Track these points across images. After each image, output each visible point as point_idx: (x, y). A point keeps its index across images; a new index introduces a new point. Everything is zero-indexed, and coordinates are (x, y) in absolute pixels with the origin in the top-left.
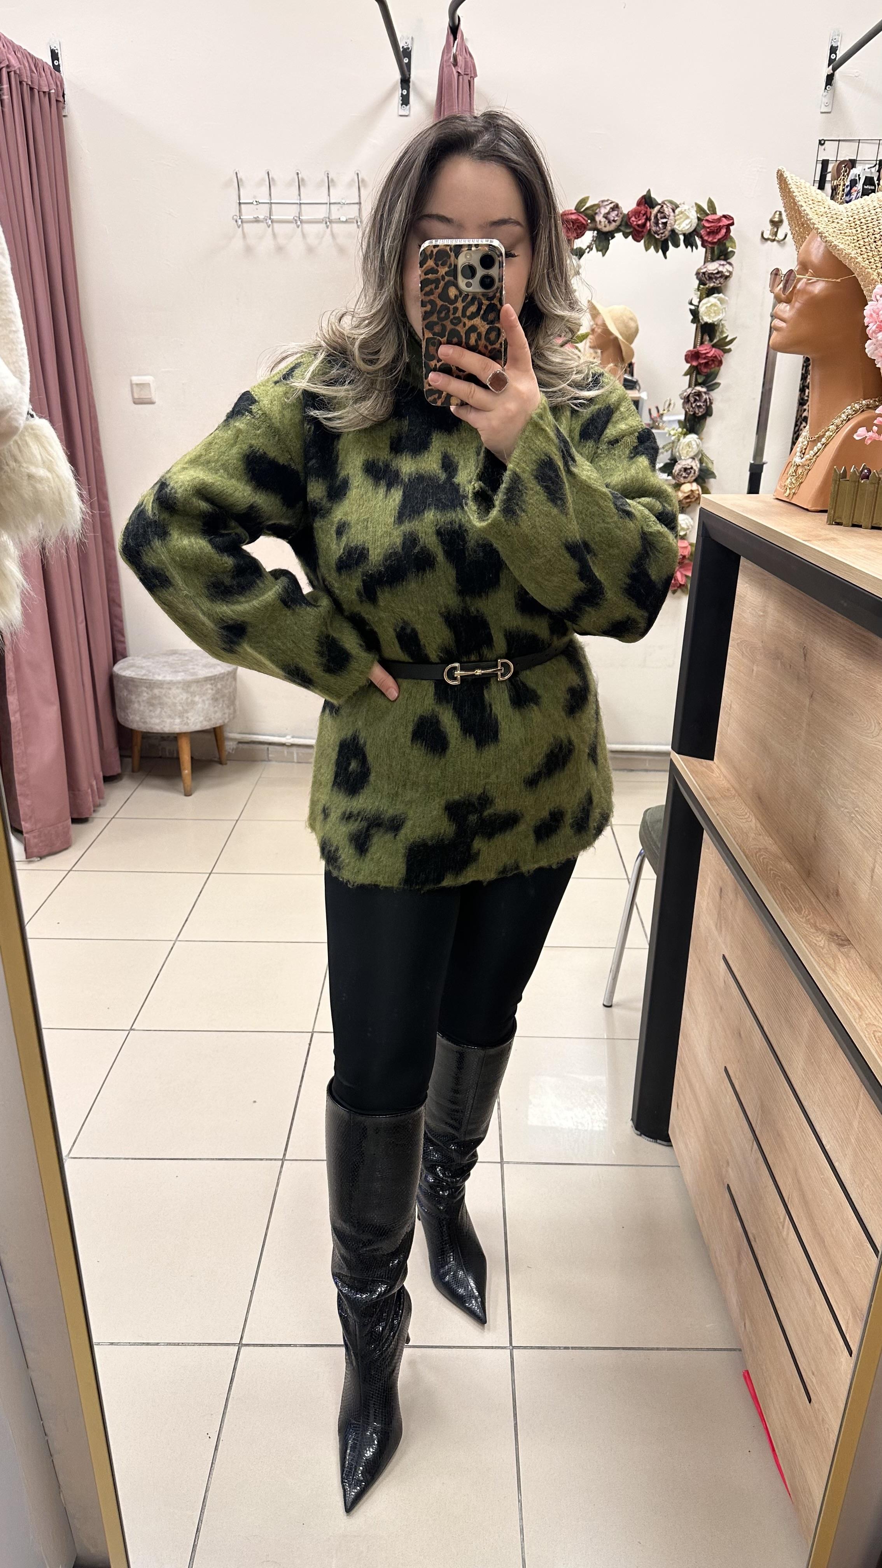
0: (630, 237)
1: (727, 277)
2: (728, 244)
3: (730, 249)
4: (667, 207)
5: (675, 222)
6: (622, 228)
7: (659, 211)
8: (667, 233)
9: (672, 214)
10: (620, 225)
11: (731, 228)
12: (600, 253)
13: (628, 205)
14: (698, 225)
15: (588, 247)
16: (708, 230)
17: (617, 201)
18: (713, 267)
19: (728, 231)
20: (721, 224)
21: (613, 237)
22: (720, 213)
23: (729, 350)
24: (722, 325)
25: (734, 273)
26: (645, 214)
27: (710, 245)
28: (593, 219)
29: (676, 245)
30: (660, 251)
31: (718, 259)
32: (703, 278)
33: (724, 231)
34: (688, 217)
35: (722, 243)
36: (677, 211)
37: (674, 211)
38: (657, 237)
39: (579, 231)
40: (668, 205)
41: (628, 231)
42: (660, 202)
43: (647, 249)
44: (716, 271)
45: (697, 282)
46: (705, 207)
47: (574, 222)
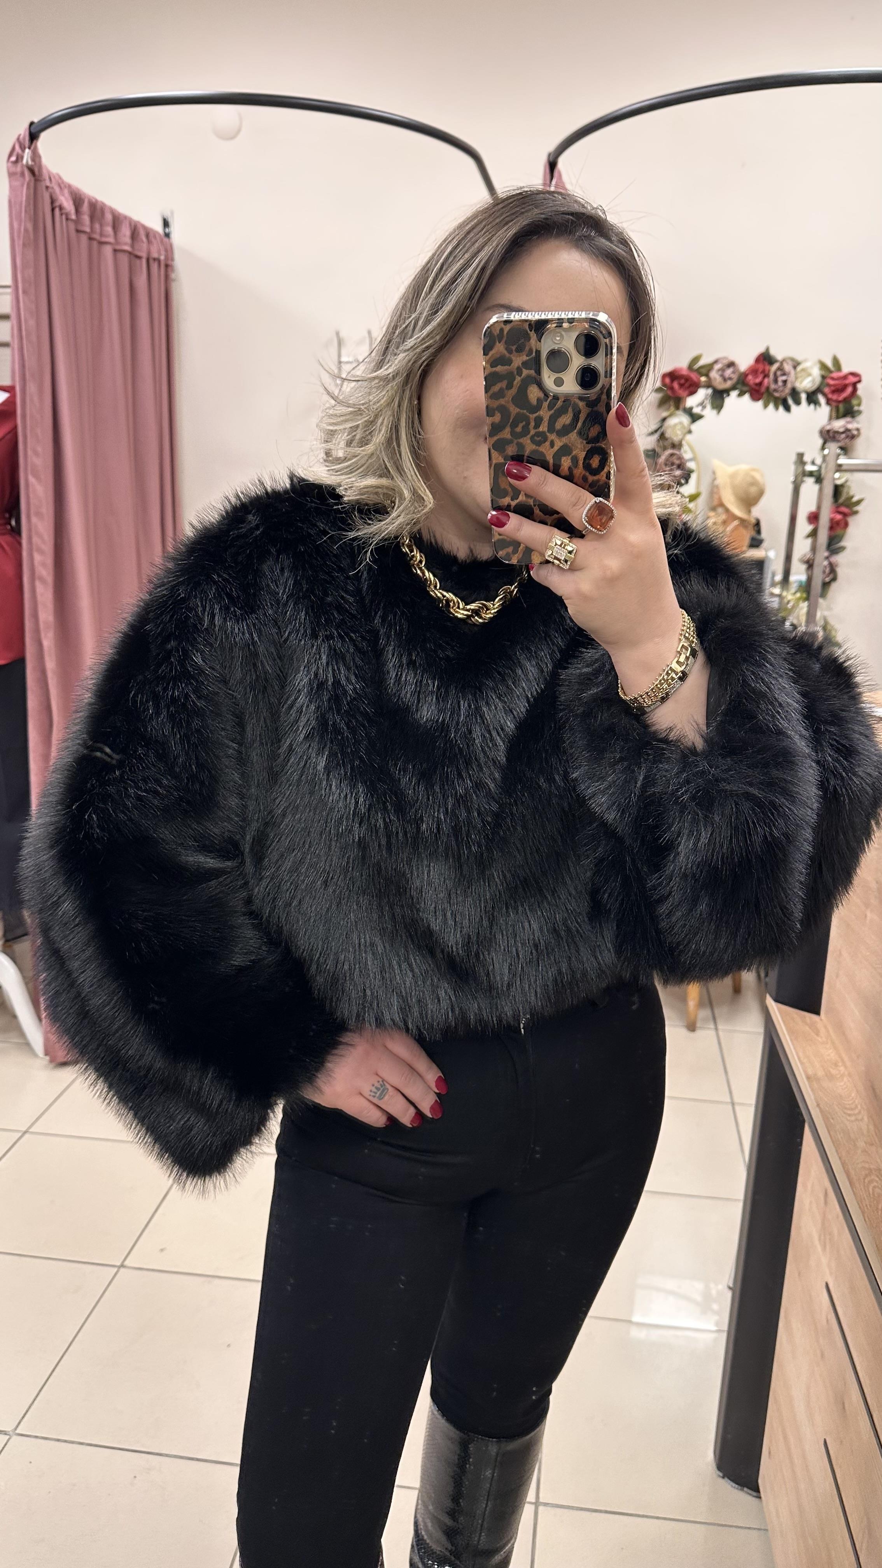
0: (747, 397)
1: (853, 437)
2: (854, 402)
3: (856, 408)
4: (788, 363)
5: (796, 378)
6: (739, 386)
7: (780, 368)
8: (787, 390)
9: (793, 372)
10: (737, 383)
11: (859, 386)
12: (715, 412)
13: (745, 362)
14: (821, 383)
15: (702, 405)
16: (833, 388)
17: (732, 358)
18: (839, 425)
19: (855, 390)
20: (847, 382)
21: (729, 395)
22: (846, 369)
23: (856, 512)
24: (849, 487)
25: (862, 431)
26: (763, 371)
27: (834, 404)
28: (707, 375)
29: (798, 402)
30: (781, 408)
31: (845, 416)
32: (828, 436)
33: (850, 390)
34: (810, 375)
35: (847, 401)
36: (799, 368)
37: (795, 367)
38: (776, 394)
39: (692, 389)
40: (790, 363)
41: (745, 389)
42: (779, 357)
43: (766, 406)
44: (841, 430)
45: (820, 442)
46: (829, 363)
47: (687, 379)
